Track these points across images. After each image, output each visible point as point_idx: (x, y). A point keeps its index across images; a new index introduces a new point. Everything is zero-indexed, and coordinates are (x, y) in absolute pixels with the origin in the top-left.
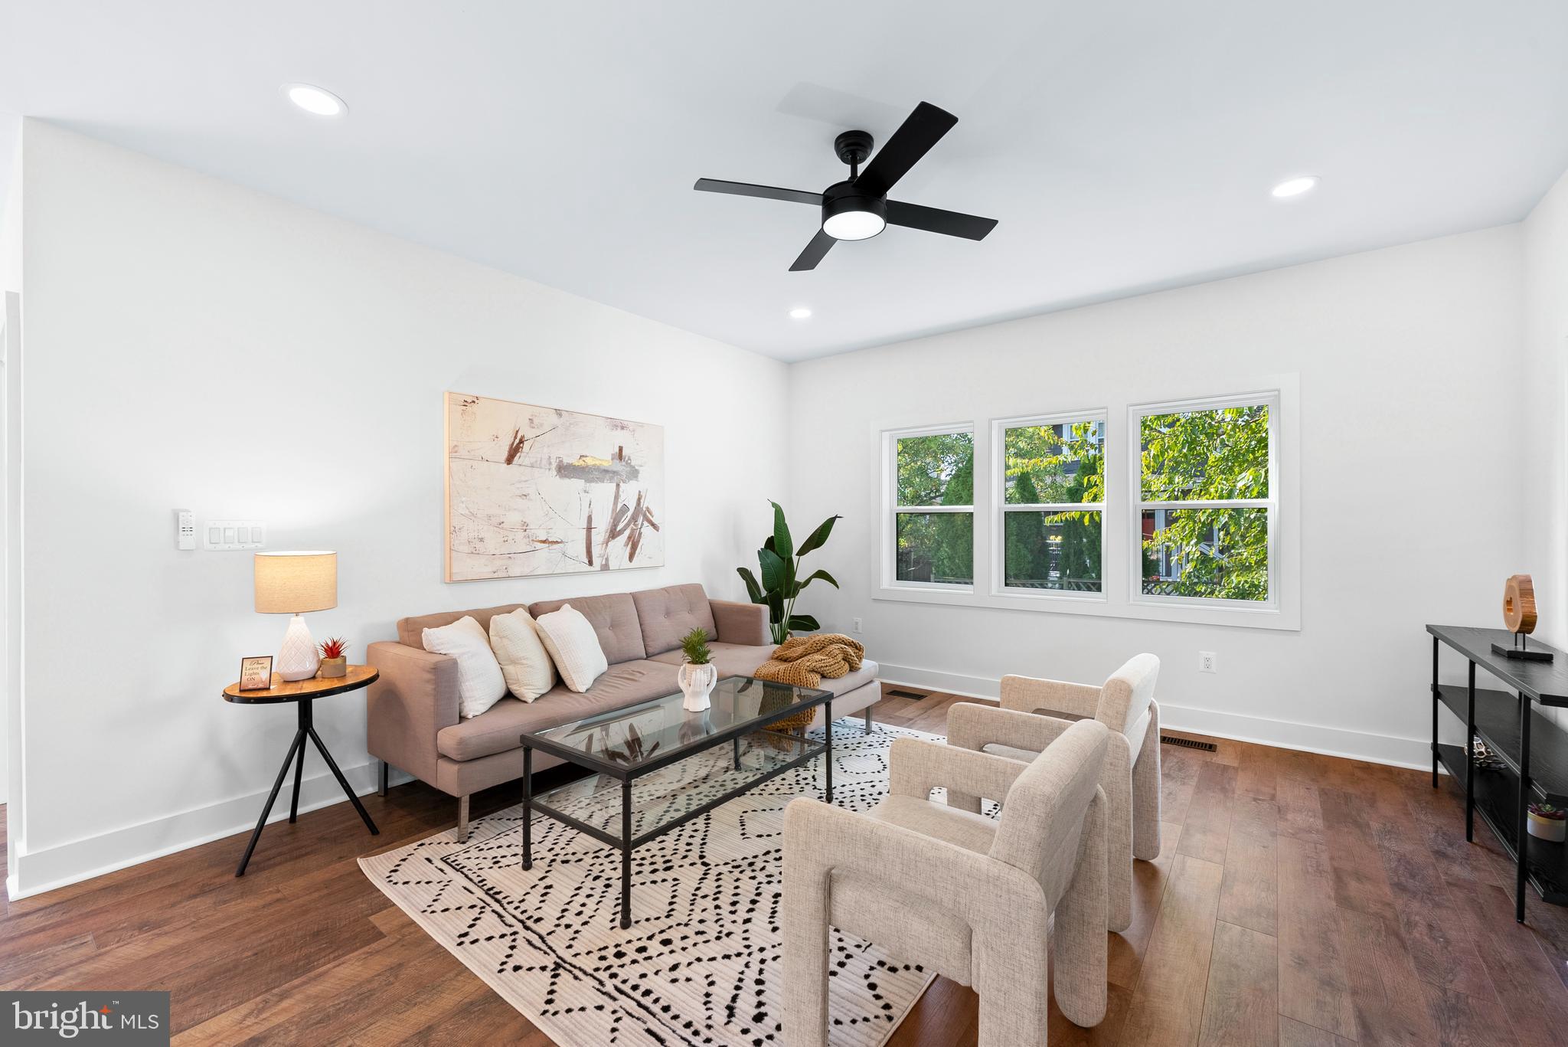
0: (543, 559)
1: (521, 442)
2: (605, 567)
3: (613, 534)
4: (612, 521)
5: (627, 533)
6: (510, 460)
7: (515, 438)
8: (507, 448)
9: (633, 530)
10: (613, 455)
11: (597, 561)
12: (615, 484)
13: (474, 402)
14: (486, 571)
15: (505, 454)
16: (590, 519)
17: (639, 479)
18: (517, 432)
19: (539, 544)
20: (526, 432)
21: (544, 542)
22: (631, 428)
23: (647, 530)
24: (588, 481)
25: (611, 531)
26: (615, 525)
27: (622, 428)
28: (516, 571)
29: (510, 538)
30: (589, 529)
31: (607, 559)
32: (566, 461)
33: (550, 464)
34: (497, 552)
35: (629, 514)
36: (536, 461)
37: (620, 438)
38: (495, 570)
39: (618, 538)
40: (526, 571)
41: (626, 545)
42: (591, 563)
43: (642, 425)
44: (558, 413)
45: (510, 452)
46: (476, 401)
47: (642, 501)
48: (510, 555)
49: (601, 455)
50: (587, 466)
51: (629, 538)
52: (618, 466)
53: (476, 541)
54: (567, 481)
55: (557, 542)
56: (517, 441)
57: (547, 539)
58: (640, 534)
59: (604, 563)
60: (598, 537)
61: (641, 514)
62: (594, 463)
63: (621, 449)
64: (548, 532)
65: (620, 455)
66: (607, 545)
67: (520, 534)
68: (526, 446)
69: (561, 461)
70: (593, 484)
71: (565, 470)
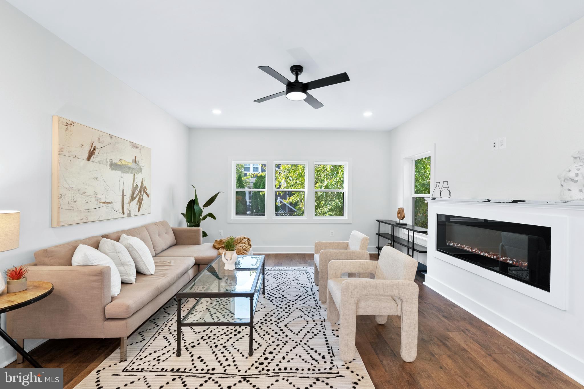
0: (104, 211)
1: (94, 149)
2: (129, 215)
3: (132, 198)
4: (132, 192)
5: (138, 198)
6: (89, 159)
7: (92, 147)
8: (87, 152)
9: (140, 197)
10: (132, 160)
11: (126, 212)
12: (133, 175)
13: (71, 124)
14: (77, 219)
15: (86, 155)
16: (123, 191)
17: (142, 173)
18: (92, 144)
19: (102, 203)
20: (97, 145)
21: (104, 203)
22: (139, 148)
23: (145, 197)
24: (123, 172)
25: (132, 197)
26: (133, 194)
27: (136, 148)
28: (91, 219)
29: (89, 201)
30: (123, 196)
31: (130, 211)
32: (114, 161)
33: (107, 162)
34: (83, 209)
35: (139, 189)
36: (101, 160)
37: (135, 152)
38: (82, 218)
39: (134, 200)
40: (96, 218)
41: (137, 204)
42: (123, 213)
43: (143, 147)
44: (111, 136)
45: (89, 154)
46: (73, 124)
47: (143, 183)
48: (89, 211)
49: (128, 160)
50: (122, 165)
51: (138, 200)
52: (134, 166)
53: (72, 203)
54: (114, 172)
55: (110, 203)
56: (92, 149)
57: (105, 201)
58: (142, 198)
59: (129, 213)
60: (127, 200)
61: (143, 190)
62: (125, 163)
63: (136, 157)
64: (106, 198)
65: (135, 161)
66: (130, 204)
67: (94, 199)
68: (97, 151)
69: (112, 161)
70: (125, 174)
71: (113, 166)
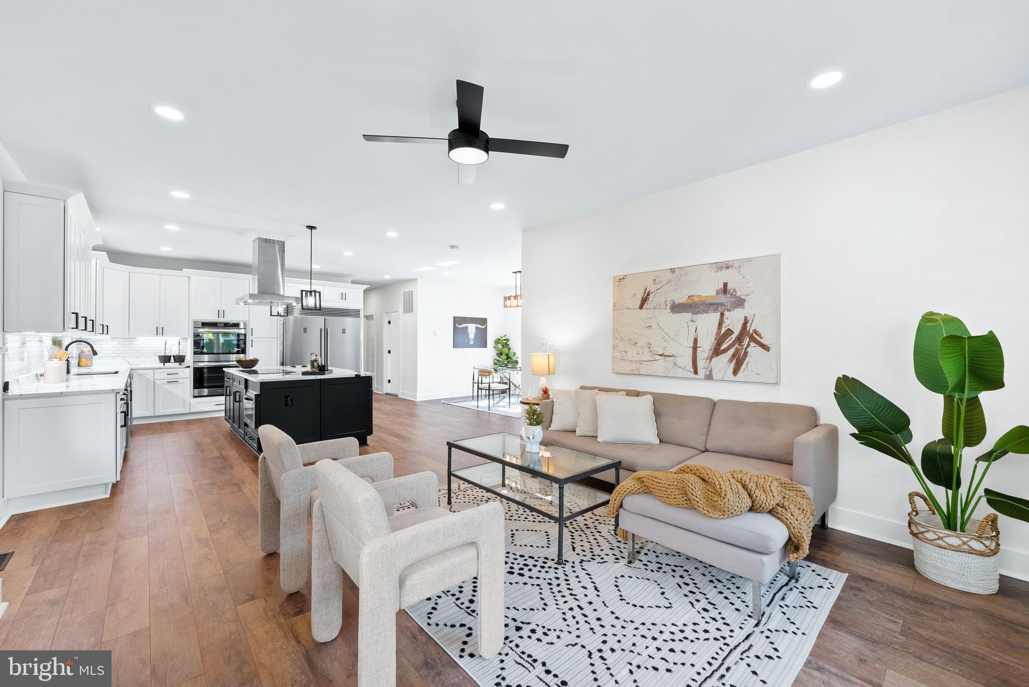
0: (660, 365)
1: (648, 294)
2: (709, 377)
3: (717, 351)
4: (716, 342)
5: (732, 351)
6: (641, 307)
7: (645, 293)
8: (640, 300)
9: (737, 350)
10: (717, 291)
11: (702, 372)
12: (718, 314)
13: (624, 278)
14: (628, 370)
15: (639, 304)
16: (696, 341)
17: (746, 307)
18: (646, 289)
19: (658, 356)
20: (652, 288)
21: (661, 355)
22: (736, 266)
23: (754, 349)
24: (694, 313)
25: (715, 349)
26: (719, 344)
27: (727, 268)
28: (642, 371)
29: (641, 352)
30: (695, 348)
31: (711, 371)
32: (677, 301)
33: (666, 305)
34: (634, 360)
35: (734, 336)
36: (657, 305)
37: (724, 276)
38: (632, 369)
39: (722, 355)
40: (650, 372)
41: (730, 361)
42: (696, 372)
43: (749, 260)
44: (672, 270)
45: (642, 300)
46: (625, 277)
47: (748, 325)
48: (640, 362)
49: (707, 293)
50: (694, 303)
51: (733, 356)
52: (722, 299)
53: (623, 353)
54: (678, 315)
55: (670, 356)
56: (646, 295)
57: (663, 354)
58: (746, 353)
59: (708, 373)
60: (703, 353)
61: (748, 336)
62: (700, 299)
63: (725, 285)
64: (664, 350)
65: (725, 289)
66: (711, 360)
67: (647, 350)
68: (651, 296)
69: (674, 302)
70: (699, 315)
71: (676, 308)
